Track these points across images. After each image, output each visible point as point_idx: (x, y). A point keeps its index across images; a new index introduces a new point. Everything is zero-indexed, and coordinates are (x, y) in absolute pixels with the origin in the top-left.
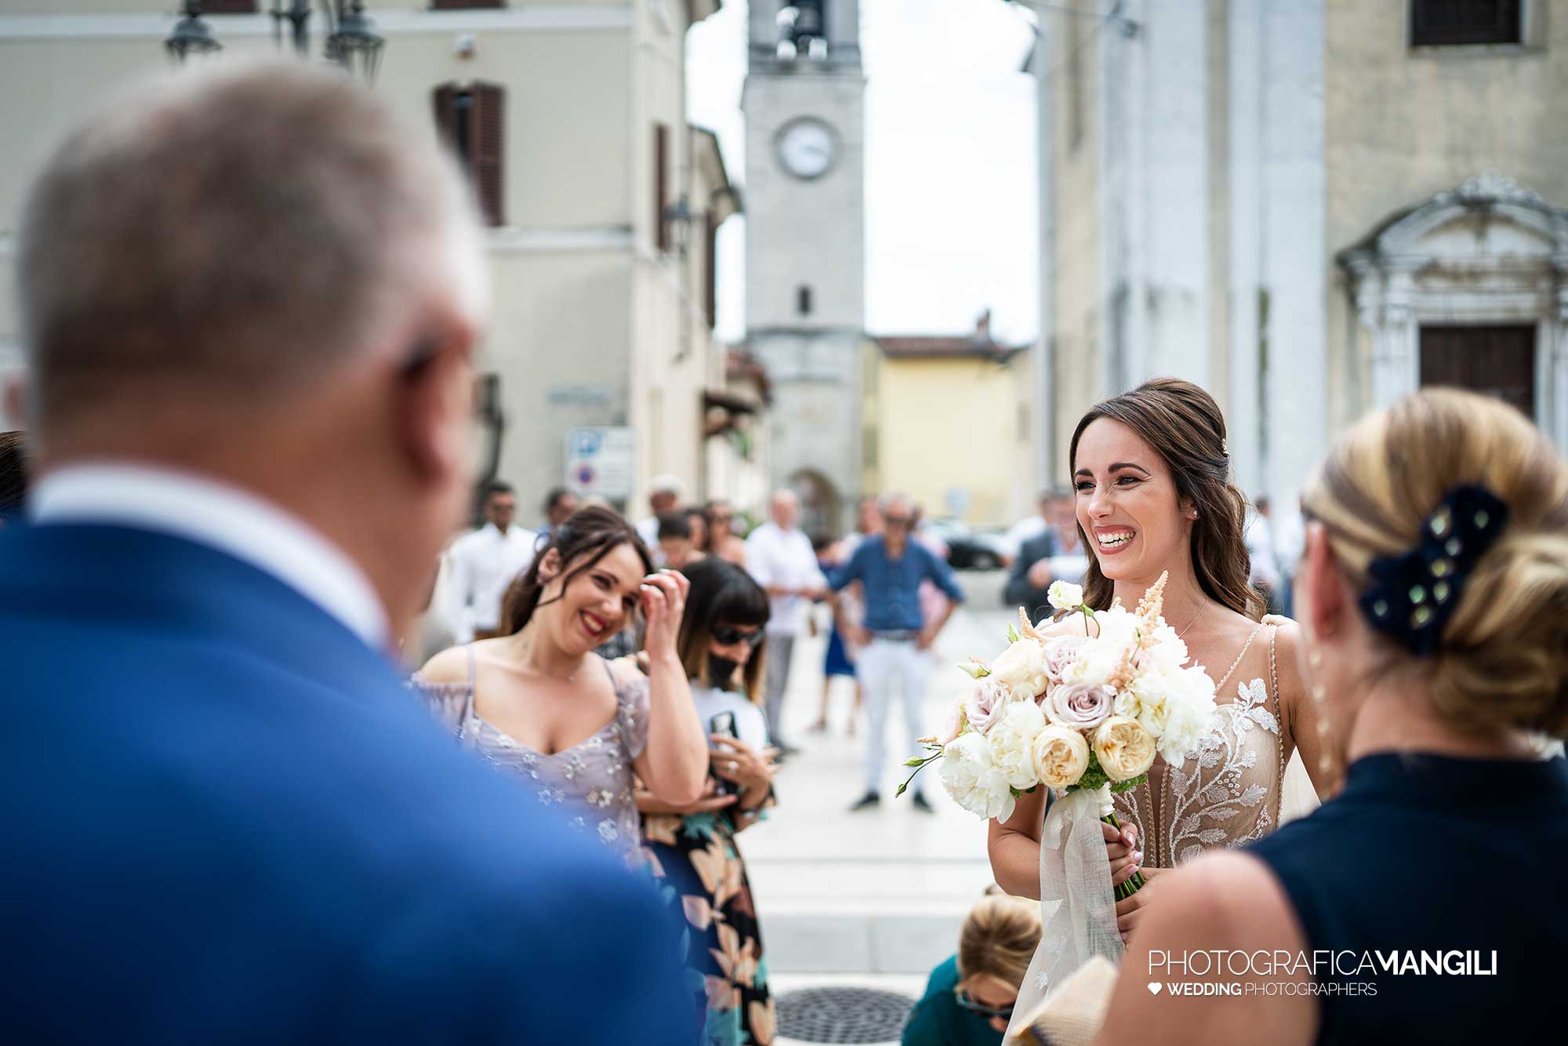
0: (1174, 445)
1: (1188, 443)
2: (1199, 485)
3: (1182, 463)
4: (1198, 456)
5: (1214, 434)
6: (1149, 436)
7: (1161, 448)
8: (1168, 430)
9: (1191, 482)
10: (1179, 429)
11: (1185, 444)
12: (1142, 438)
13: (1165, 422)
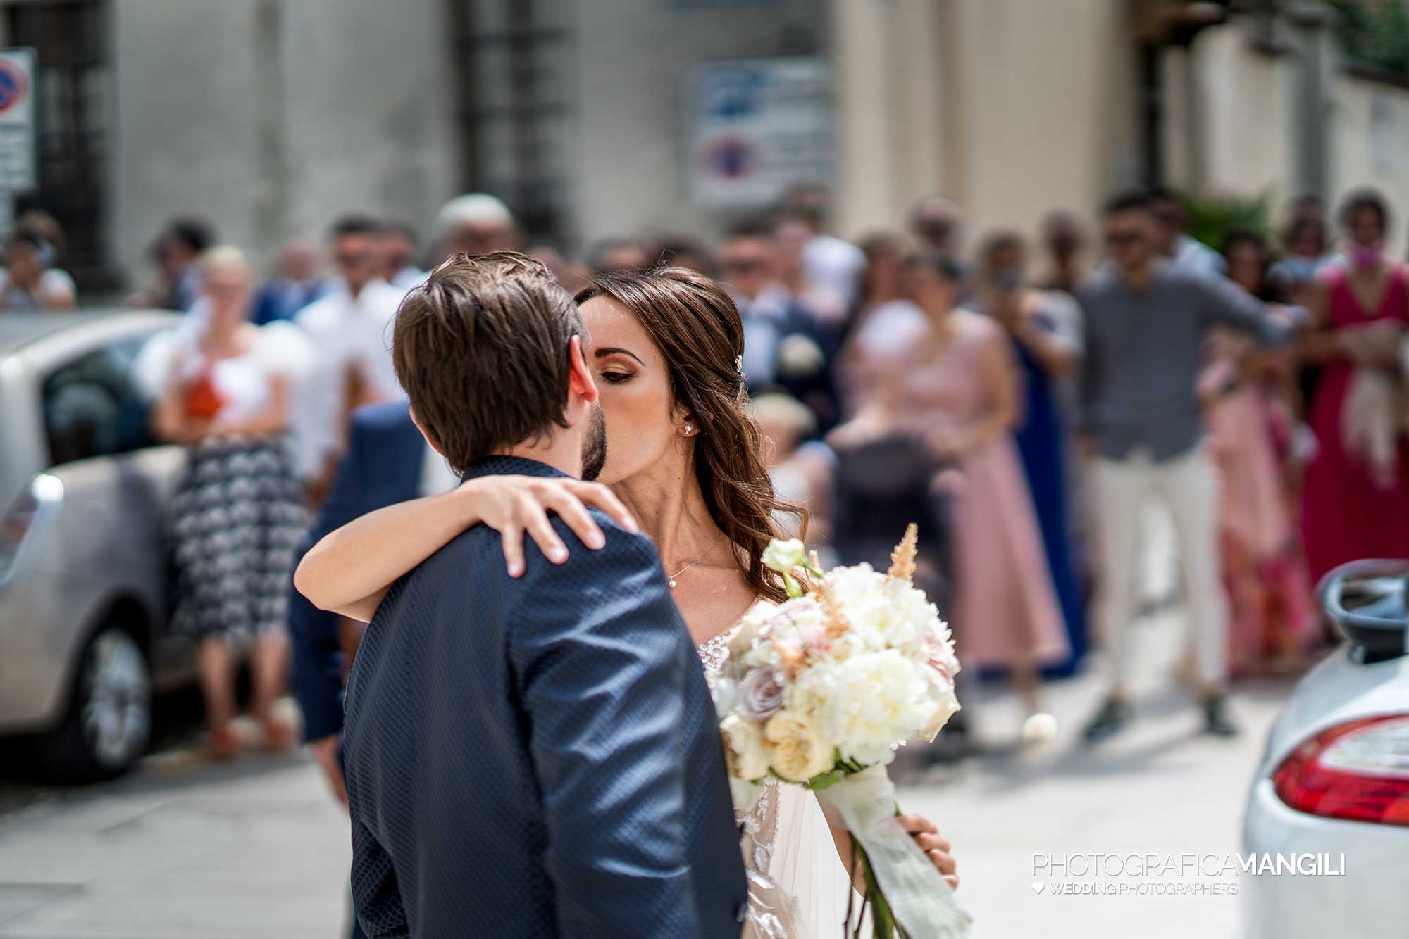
0: (677, 339)
1: (693, 342)
2: (700, 391)
3: (681, 361)
4: (703, 359)
5: (728, 341)
6: (649, 322)
7: (660, 338)
8: (672, 321)
9: (690, 386)
10: (687, 324)
11: (688, 340)
12: (641, 323)
13: (670, 311)
